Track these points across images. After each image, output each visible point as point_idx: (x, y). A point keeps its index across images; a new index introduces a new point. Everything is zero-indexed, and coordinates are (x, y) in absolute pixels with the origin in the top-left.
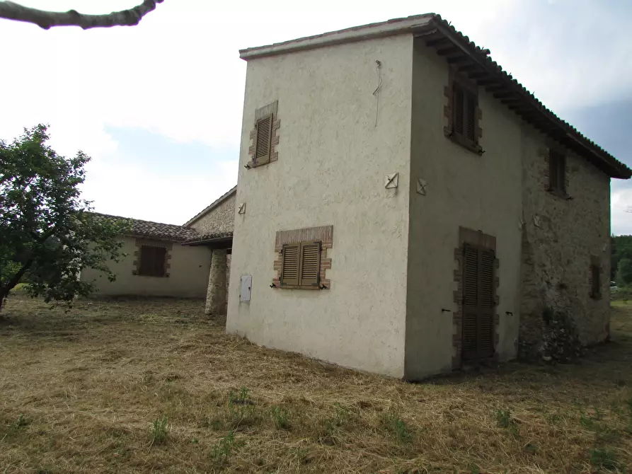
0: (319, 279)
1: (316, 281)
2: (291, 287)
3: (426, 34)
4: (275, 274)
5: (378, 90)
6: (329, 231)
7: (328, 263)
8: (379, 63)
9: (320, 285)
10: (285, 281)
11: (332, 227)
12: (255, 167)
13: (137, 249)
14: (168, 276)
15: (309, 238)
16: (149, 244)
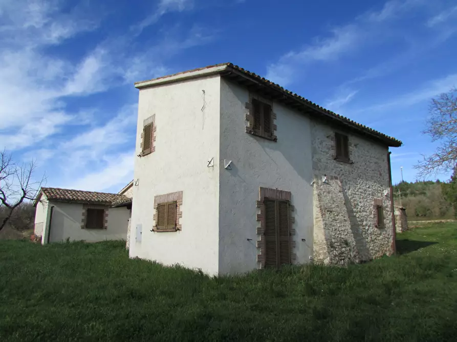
0: (176, 225)
1: (174, 226)
2: (162, 230)
3: (227, 74)
4: (154, 223)
5: (203, 108)
6: (180, 194)
7: (181, 214)
8: (204, 91)
9: (176, 229)
10: (159, 227)
11: (182, 192)
12: (143, 156)
13: (84, 211)
14: (106, 228)
15: (171, 199)
16: (92, 208)
